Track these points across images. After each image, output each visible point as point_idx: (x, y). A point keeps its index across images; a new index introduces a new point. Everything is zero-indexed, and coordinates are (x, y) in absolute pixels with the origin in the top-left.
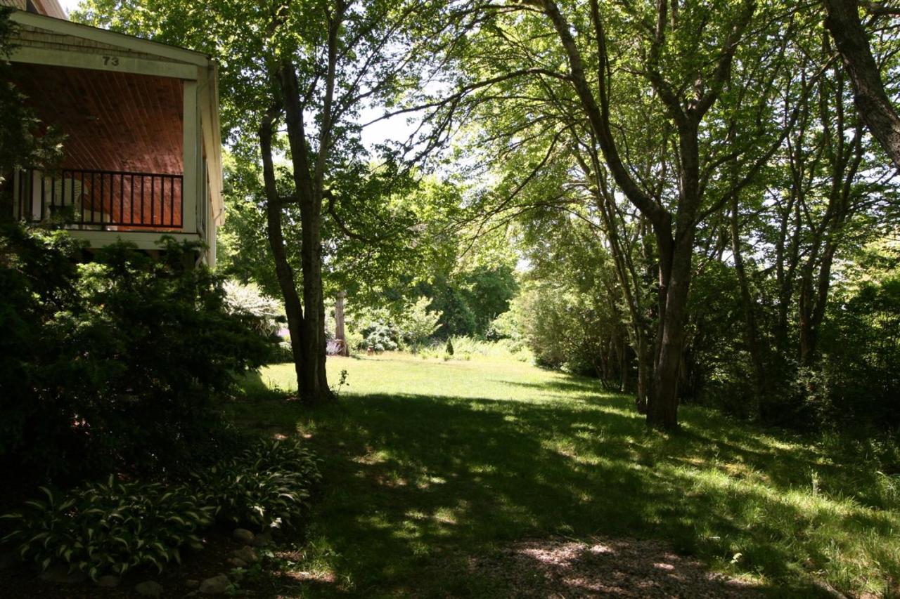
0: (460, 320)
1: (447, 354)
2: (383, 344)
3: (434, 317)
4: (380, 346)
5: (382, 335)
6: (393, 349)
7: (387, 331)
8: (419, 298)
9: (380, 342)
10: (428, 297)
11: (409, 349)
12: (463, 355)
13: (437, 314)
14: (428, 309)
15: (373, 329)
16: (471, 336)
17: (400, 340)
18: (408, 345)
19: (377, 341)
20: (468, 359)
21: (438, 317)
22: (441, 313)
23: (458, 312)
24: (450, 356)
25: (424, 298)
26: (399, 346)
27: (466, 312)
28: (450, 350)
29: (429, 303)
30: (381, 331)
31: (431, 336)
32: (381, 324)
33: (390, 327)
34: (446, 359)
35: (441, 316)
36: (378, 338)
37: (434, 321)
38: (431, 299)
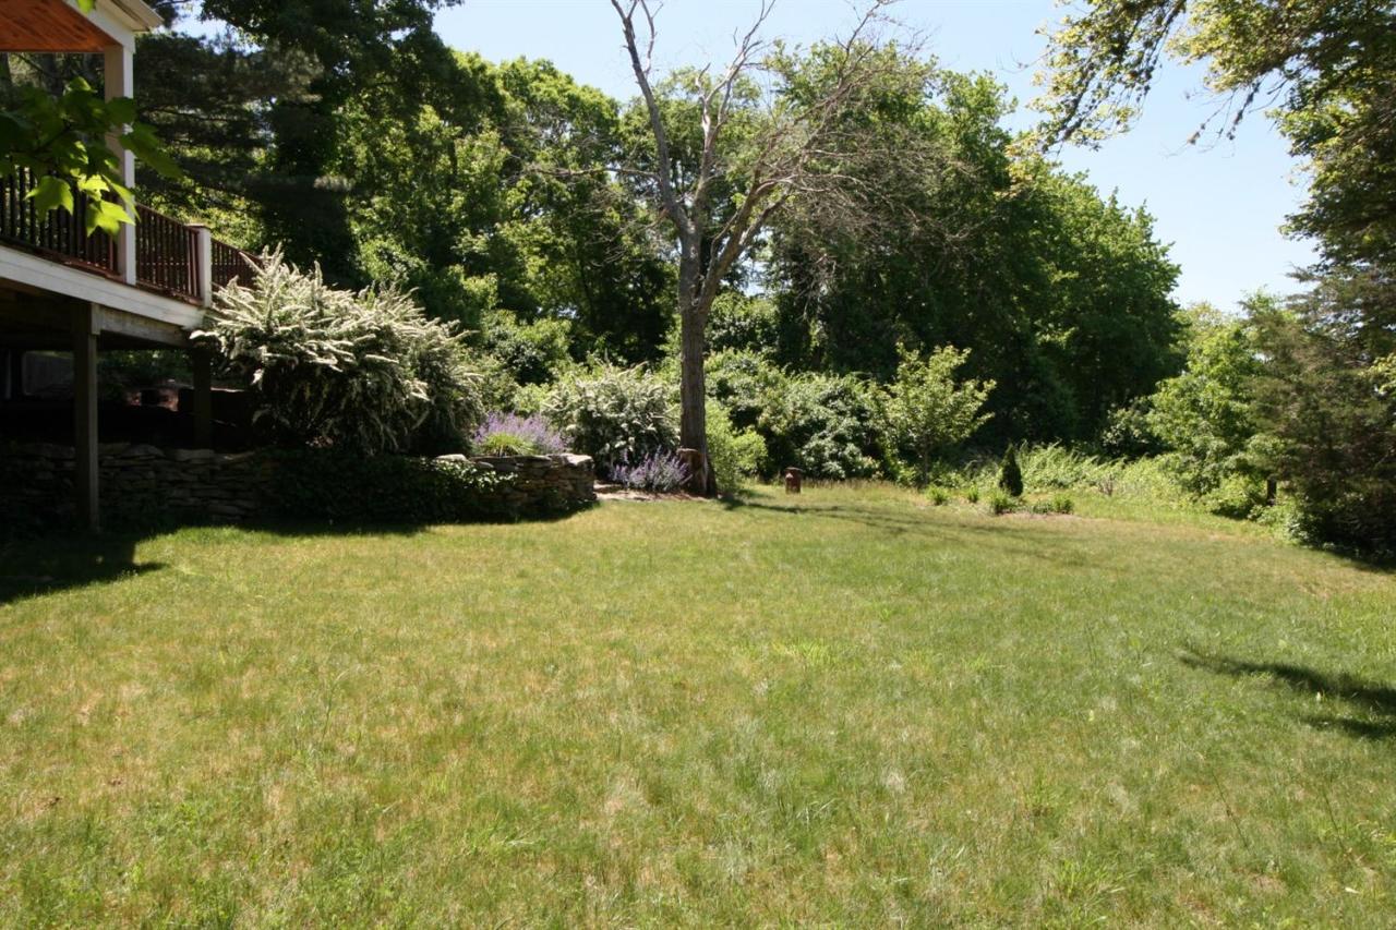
0: (1040, 406)
1: (1002, 495)
2: (843, 461)
3: (975, 395)
4: (834, 466)
5: (840, 440)
6: (867, 474)
7: (855, 429)
8: (937, 348)
9: (833, 457)
10: (960, 348)
11: (907, 473)
12: (1051, 497)
13: (980, 388)
14: (959, 376)
15: (819, 425)
16: (1068, 446)
17: (889, 453)
18: (910, 465)
19: (827, 454)
20: (1066, 508)
21: (982, 395)
22: (991, 385)
23: (1036, 390)
24: (1011, 500)
25: (950, 349)
26: (884, 467)
27: (1053, 389)
28: (1013, 482)
29: (958, 360)
30: (841, 429)
31: (967, 442)
32: (842, 413)
33: (861, 419)
34: (1000, 509)
35: (991, 394)
36: (828, 444)
37: (973, 407)
38: (967, 351)
